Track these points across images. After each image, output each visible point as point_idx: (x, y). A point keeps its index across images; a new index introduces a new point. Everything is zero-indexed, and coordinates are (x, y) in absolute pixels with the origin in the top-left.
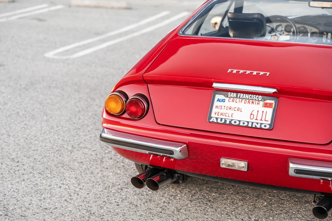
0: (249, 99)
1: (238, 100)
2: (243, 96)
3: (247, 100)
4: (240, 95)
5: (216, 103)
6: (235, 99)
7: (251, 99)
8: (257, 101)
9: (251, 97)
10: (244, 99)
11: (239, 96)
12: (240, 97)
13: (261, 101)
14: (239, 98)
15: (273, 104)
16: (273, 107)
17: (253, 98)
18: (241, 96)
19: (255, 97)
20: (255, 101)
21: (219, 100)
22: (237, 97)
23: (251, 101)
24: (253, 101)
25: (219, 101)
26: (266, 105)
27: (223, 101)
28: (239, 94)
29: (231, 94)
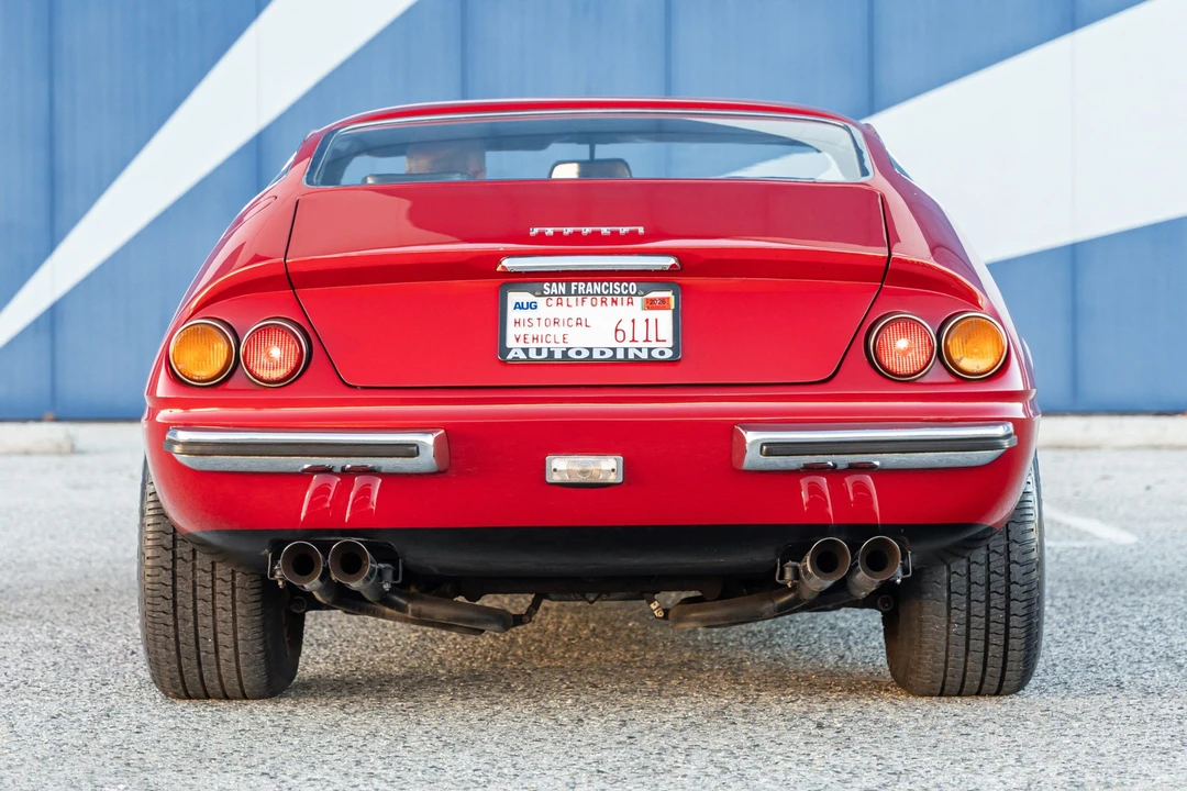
0: (602, 294)
1: (572, 300)
2: (585, 289)
3: (599, 298)
4: (577, 286)
5: (512, 315)
6: (564, 298)
7: (609, 294)
8: (625, 298)
9: (606, 288)
10: (589, 294)
11: (573, 288)
12: (576, 291)
13: (636, 295)
14: (576, 294)
15: (668, 298)
16: (673, 307)
17: (614, 289)
18: (580, 288)
19: (620, 287)
20: (619, 298)
21: (519, 306)
22: (568, 293)
23: (609, 298)
24: (615, 298)
25: (521, 308)
26: (651, 305)
27: (532, 306)
28: (573, 284)
29: (550, 287)
